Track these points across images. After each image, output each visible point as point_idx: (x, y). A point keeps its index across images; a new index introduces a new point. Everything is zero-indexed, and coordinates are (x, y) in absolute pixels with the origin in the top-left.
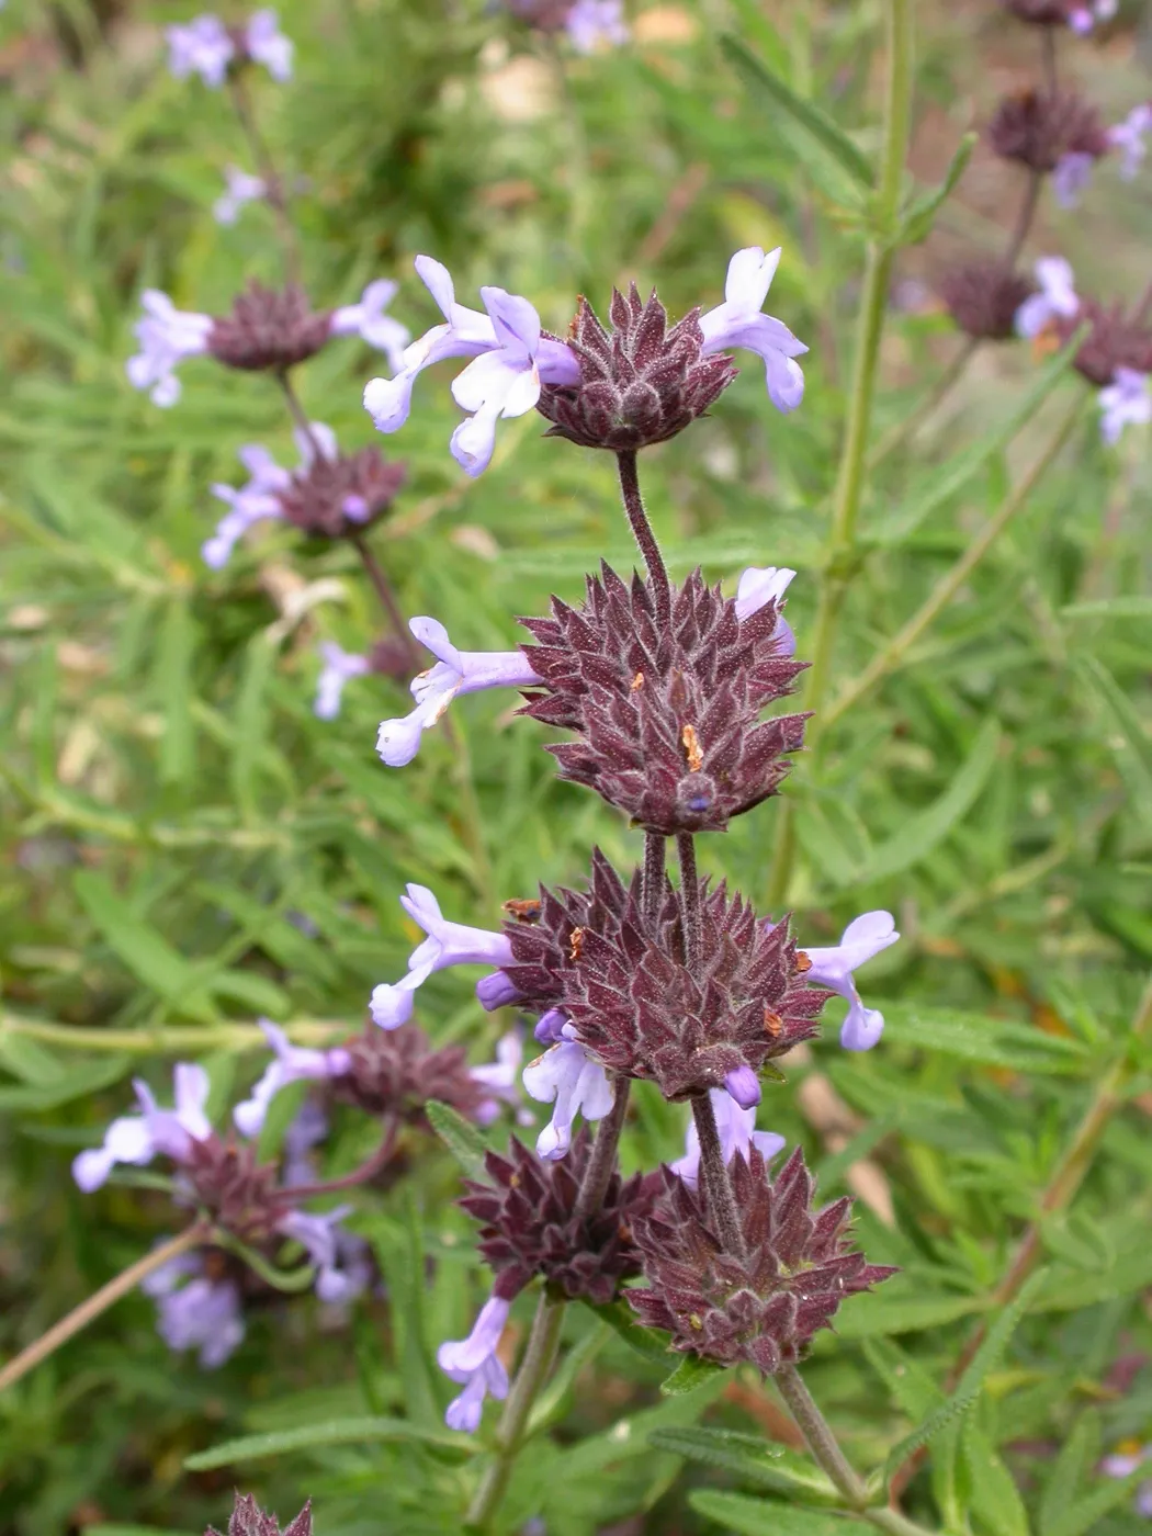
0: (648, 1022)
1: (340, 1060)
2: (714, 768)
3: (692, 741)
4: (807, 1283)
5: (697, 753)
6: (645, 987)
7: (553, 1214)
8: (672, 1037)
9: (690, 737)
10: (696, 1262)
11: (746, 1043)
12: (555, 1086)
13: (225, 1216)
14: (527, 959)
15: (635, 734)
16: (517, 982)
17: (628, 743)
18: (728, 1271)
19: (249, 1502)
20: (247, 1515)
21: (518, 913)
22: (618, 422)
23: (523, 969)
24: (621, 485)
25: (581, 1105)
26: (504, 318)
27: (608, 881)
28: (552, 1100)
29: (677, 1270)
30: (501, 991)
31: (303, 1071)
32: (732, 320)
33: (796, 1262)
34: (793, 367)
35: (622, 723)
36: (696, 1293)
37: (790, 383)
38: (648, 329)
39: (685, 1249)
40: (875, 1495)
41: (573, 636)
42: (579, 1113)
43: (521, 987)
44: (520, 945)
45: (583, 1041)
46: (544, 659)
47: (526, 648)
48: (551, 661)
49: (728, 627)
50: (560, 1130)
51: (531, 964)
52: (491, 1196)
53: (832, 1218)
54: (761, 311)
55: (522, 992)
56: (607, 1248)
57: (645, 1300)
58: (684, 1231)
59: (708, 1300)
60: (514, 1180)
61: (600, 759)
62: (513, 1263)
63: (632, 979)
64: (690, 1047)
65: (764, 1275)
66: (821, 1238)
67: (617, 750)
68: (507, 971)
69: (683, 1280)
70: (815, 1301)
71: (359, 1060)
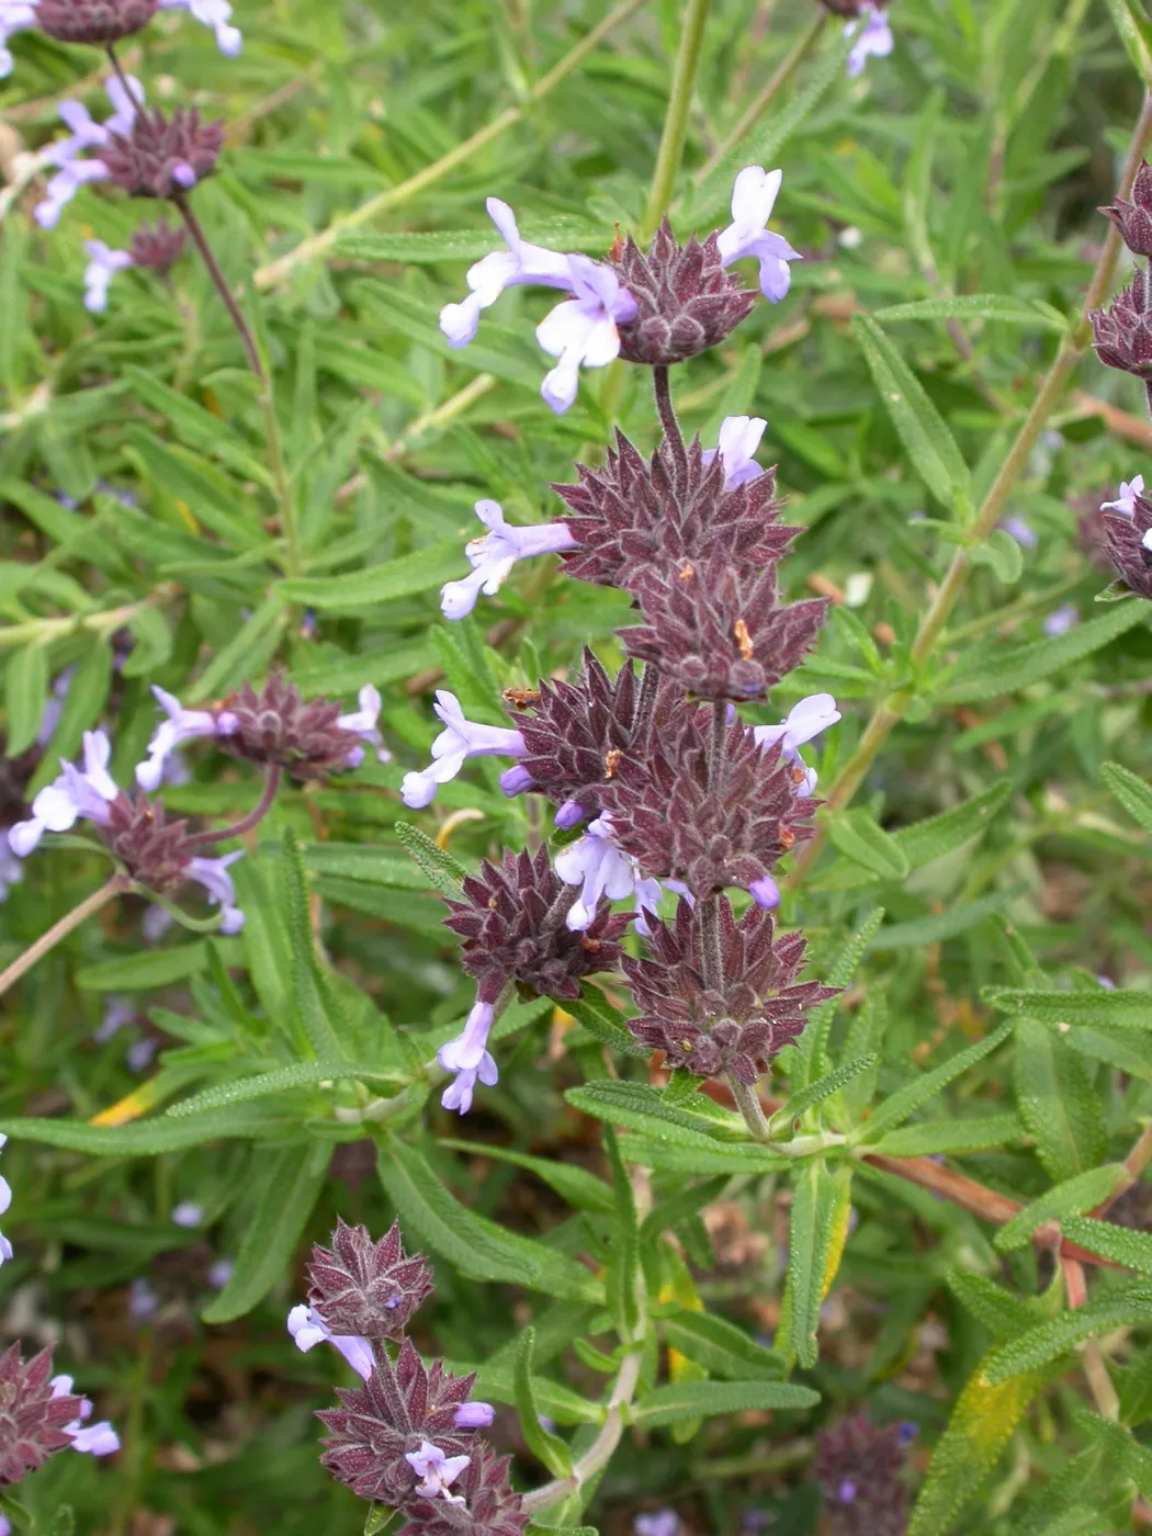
0: (685, 840)
1: (228, 721)
2: (759, 653)
3: (741, 631)
4: (775, 1008)
5: (748, 644)
6: (680, 812)
7: (525, 931)
8: (703, 851)
9: (741, 630)
10: (682, 995)
11: (760, 850)
12: (582, 872)
13: (143, 871)
14: (539, 752)
15: (692, 624)
16: (533, 774)
17: (688, 634)
18: (714, 1005)
19: (360, 1230)
20: (359, 1242)
21: (517, 701)
22: (665, 347)
23: (539, 761)
24: (654, 388)
25: (605, 886)
26: (588, 281)
27: (601, 680)
28: (579, 883)
29: (671, 1005)
30: (520, 782)
31: (192, 729)
32: (742, 238)
33: (765, 993)
34: (784, 267)
35: (677, 611)
36: (686, 1022)
37: (780, 280)
38: (689, 267)
39: (673, 984)
40: (781, 1131)
41: (608, 510)
42: (603, 894)
43: (537, 778)
44: (534, 740)
45: (622, 849)
46: (582, 529)
47: (568, 521)
48: (589, 530)
49: (739, 502)
50: (589, 908)
51: (543, 757)
52: (469, 913)
53: (793, 954)
54: (765, 228)
55: (537, 781)
56: (571, 955)
57: (642, 1028)
58: (675, 973)
59: (698, 1028)
60: (492, 902)
61: (661, 644)
62: (493, 970)
63: (669, 803)
64: (717, 859)
65: (740, 1005)
66: (784, 972)
67: (678, 638)
68: (524, 764)
69: (677, 1013)
70: (785, 1025)
71: (245, 719)
